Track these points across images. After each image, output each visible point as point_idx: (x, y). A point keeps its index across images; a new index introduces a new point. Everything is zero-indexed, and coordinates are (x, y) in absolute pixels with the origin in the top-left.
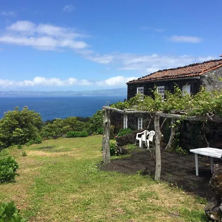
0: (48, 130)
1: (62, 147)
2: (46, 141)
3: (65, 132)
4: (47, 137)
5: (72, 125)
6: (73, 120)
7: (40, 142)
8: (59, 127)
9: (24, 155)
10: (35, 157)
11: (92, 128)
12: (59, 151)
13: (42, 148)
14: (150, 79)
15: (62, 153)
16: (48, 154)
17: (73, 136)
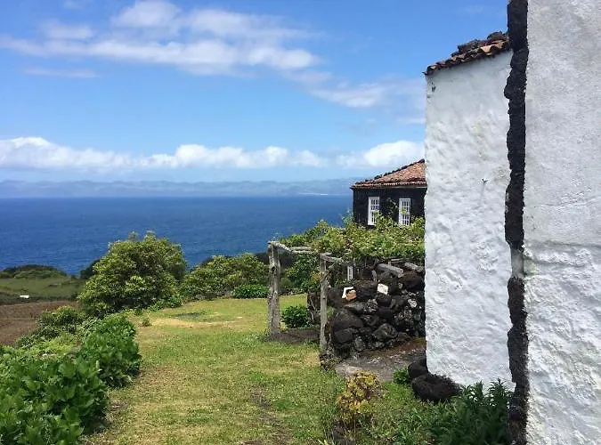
0: (195, 281)
1: (218, 314)
2: (191, 304)
3: (231, 286)
4: (193, 296)
5: (248, 273)
6: (248, 261)
7: (178, 305)
8: (220, 275)
9: (146, 324)
10: (164, 328)
11: (292, 278)
12: (210, 320)
13: (179, 315)
14: (390, 182)
15: (215, 323)
16: (189, 324)
17: (247, 295)
